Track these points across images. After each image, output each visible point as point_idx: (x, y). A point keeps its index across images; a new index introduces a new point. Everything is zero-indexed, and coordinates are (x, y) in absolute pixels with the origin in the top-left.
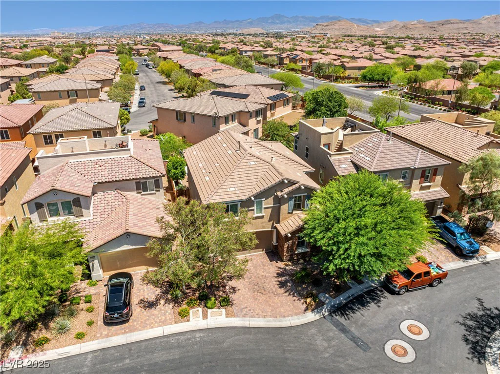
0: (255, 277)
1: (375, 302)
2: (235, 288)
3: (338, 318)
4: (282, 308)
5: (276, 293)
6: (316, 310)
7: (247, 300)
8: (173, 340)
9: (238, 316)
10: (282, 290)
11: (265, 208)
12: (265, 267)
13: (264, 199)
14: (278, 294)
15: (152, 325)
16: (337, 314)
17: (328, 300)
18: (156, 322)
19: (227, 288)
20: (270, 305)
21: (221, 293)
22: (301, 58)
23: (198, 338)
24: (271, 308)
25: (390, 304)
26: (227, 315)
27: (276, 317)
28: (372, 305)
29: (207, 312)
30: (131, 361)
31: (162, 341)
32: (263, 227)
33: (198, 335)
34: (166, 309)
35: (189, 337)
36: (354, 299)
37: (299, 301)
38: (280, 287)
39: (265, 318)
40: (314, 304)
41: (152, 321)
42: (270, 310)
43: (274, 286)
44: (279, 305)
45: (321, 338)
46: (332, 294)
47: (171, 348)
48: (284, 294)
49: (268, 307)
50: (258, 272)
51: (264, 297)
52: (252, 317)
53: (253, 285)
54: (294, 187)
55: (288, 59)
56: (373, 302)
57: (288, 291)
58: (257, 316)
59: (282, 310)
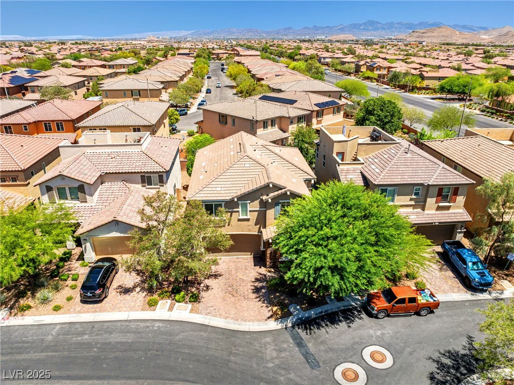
0: (233, 279)
1: (348, 321)
2: (209, 286)
3: (300, 331)
4: (247, 312)
5: (246, 297)
6: (280, 320)
7: (216, 300)
8: (133, 325)
9: (201, 313)
10: (254, 296)
11: (250, 211)
12: (246, 271)
13: (250, 202)
14: (248, 299)
15: (121, 309)
16: (300, 327)
17: (297, 312)
18: (125, 307)
19: (202, 285)
20: (236, 307)
21: (194, 290)
22: (379, 66)
23: (156, 327)
24: (235, 311)
25: (363, 326)
26: (192, 311)
27: (238, 320)
28: (343, 325)
29: (174, 305)
30: (90, 338)
31: (123, 324)
32: (249, 230)
33: (157, 324)
34: (139, 297)
35: (149, 325)
36: (325, 315)
37: (266, 308)
38: (254, 293)
39: (226, 319)
40: (280, 313)
41: (122, 305)
42: (234, 313)
43: (248, 290)
44: (245, 309)
45: (273, 348)
46: (303, 306)
47: (128, 332)
48: (255, 300)
49: (233, 309)
50: (237, 274)
51: (233, 299)
52: (214, 316)
53: (228, 286)
54: (280, 192)
55: (365, 66)
56: (346, 321)
57: (260, 296)
58: (219, 316)
59: (246, 314)
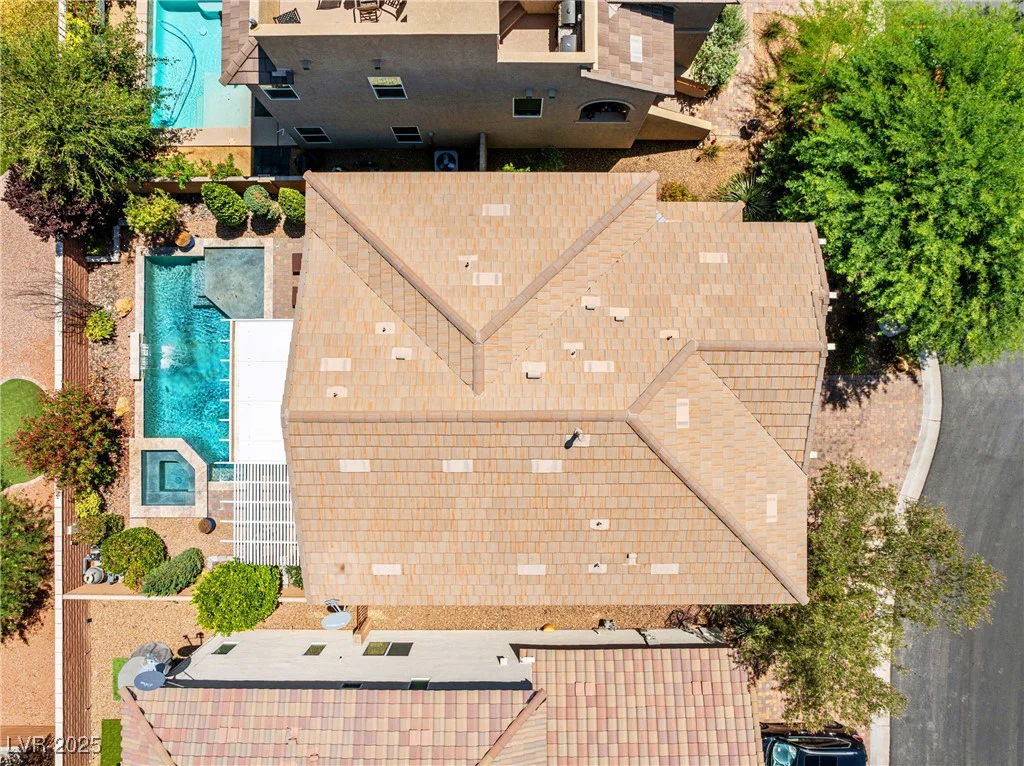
4: (898, 423)
5: (857, 422)
10: (852, 405)
14: (862, 419)
24: (890, 446)
27: (915, 443)
37: (889, 383)
38: (844, 406)
39: (909, 466)
42: (896, 449)
43: (837, 418)
44: (889, 426)
45: (985, 381)
48: (864, 406)
49: (887, 450)
51: (861, 451)
57: (856, 394)
58: (901, 479)
59: (903, 426)
